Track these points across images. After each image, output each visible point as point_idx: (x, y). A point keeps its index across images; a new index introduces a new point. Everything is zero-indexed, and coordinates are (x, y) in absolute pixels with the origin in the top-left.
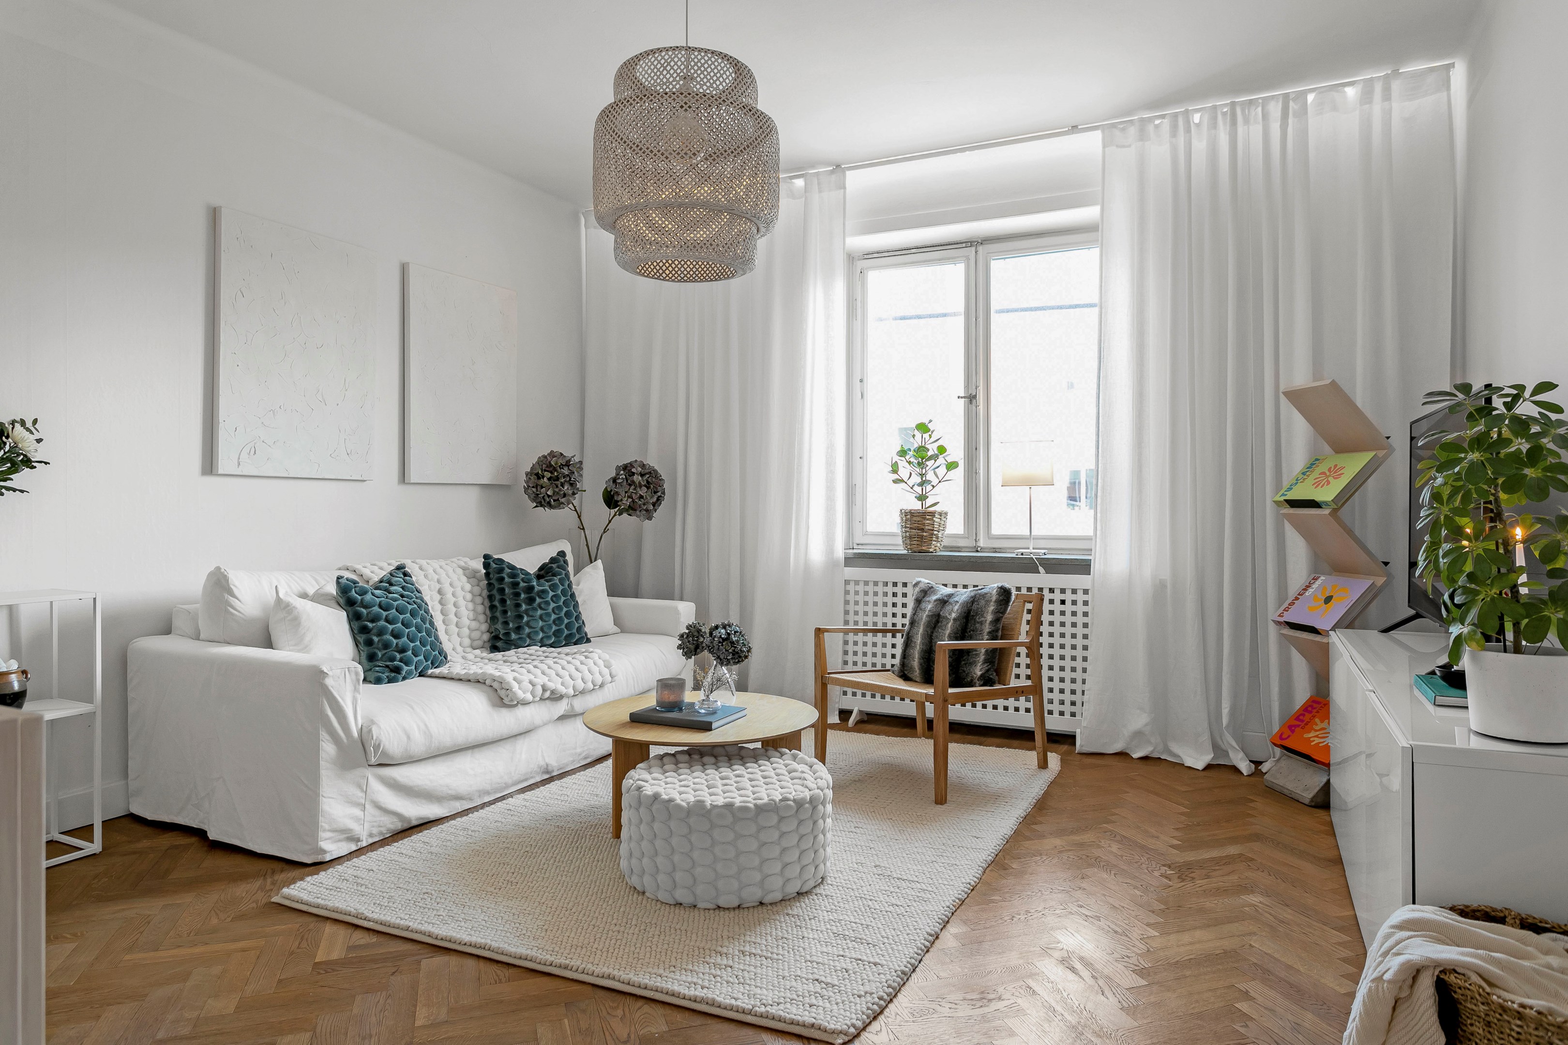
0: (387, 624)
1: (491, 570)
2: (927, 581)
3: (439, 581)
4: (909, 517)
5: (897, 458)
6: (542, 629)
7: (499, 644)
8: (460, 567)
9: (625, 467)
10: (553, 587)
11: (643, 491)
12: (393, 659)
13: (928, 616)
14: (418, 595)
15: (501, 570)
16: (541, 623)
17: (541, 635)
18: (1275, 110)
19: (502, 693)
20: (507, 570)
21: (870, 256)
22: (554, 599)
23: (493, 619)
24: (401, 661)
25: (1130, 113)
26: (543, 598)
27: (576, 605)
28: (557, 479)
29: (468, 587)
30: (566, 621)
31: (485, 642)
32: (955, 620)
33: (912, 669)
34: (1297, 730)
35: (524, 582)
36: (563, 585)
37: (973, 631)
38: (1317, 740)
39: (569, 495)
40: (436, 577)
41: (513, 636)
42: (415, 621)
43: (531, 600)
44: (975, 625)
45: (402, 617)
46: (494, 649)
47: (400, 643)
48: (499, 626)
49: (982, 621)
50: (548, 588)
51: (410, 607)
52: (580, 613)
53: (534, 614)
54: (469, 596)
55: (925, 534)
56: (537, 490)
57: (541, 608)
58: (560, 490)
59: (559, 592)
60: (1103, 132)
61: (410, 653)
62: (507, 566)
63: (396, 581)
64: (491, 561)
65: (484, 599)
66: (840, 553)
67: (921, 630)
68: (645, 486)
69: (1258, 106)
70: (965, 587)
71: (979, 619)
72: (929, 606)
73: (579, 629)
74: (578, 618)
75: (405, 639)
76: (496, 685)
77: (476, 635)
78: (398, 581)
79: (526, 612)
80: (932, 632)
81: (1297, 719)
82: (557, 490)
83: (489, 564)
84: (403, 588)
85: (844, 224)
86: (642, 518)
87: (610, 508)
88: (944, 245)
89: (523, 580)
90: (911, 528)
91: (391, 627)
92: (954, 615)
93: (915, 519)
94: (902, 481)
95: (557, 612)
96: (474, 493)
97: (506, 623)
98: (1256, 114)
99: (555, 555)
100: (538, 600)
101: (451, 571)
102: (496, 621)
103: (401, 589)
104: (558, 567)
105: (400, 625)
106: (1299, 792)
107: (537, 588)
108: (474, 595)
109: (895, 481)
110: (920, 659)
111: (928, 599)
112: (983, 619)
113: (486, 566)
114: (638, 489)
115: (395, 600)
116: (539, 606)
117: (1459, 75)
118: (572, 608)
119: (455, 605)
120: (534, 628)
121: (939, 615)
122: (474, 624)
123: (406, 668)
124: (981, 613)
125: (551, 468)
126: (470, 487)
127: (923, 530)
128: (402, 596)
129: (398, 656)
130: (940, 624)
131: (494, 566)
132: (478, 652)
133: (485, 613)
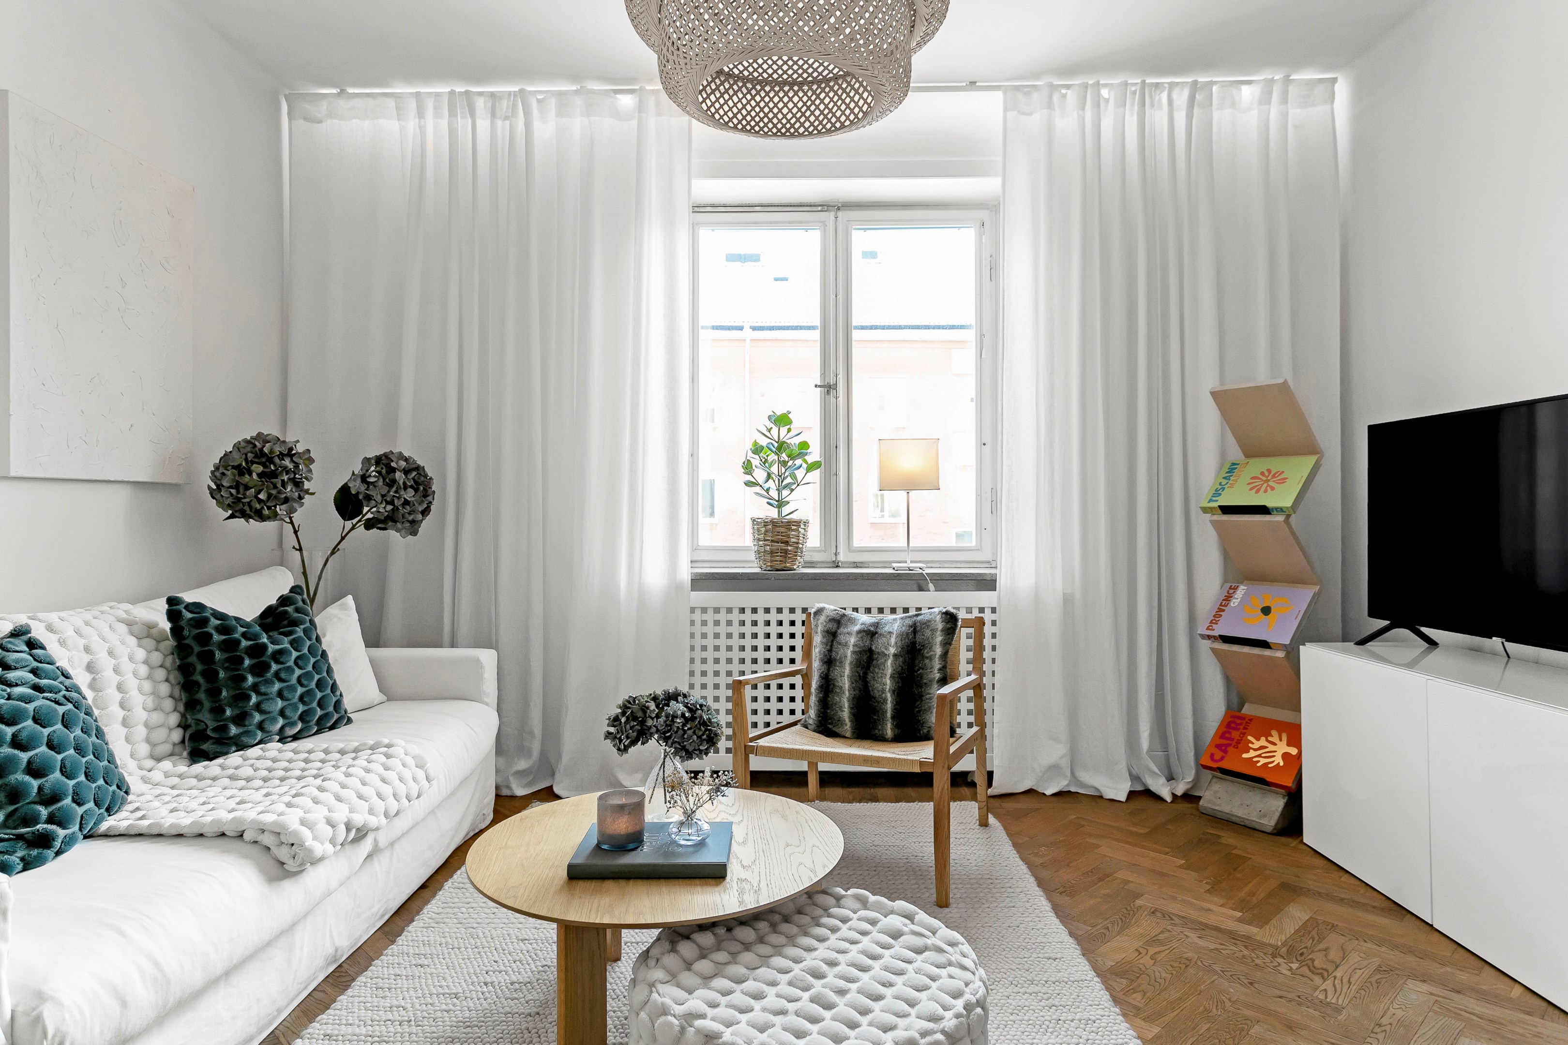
0: (16, 752)
1: (183, 623)
2: (832, 607)
3: (87, 650)
4: (770, 527)
5: (750, 454)
6: (282, 713)
7: (206, 747)
8: (120, 621)
9: (378, 460)
10: (296, 644)
11: (409, 495)
12: (32, 820)
13: (853, 652)
14: (67, 682)
15: (205, 622)
16: (280, 704)
17: (281, 722)
18: (1181, 97)
19: (283, 853)
20: (214, 622)
21: (702, 210)
22: (300, 663)
23: (191, 705)
24: (51, 820)
25: (1037, 75)
26: (282, 663)
27: (329, 671)
28: (274, 475)
29: (141, 654)
30: (319, 695)
31: (174, 745)
32: (895, 655)
33: (840, 721)
34: (1229, 749)
35: (247, 639)
36: (310, 639)
37: (923, 669)
38: (1263, 761)
39: (294, 500)
40: (81, 642)
41: (234, 730)
42: (72, 736)
43: (260, 669)
44: (923, 661)
45: (46, 731)
46: (197, 755)
47: (47, 785)
48: (206, 717)
49: (931, 655)
50: (288, 646)
51: (61, 710)
52: (335, 680)
53: (268, 690)
54: (143, 670)
55: (790, 548)
56: (238, 492)
57: (281, 680)
58: (280, 492)
59: (306, 651)
60: (1005, 93)
61: (68, 801)
62: (212, 615)
63: (17, 661)
64: (181, 607)
65: (169, 672)
66: (685, 574)
67: (847, 671)
68: (411, 487)
69: (1163, 91)
70: (893, 611)
71: (927, 653)
72: (850, 641)
73: (338, 705)
74: (334, 687)
75: (57, 774)
76: (267, 839)
77: (160, 734)
78: (22, 660)
79: (255, 688)
80: (866, 674)
81: (1222, 736)
82: (274, 492)
83: (179, 613)
84: (34, 672)
85: (689, 161)
86: (403, 532)
87: (344, 519)
88: (794, 206)
89: (244, 635)
90: (772, 541)
91: (24, 756)
92: (892, 650)
93: (778, 529)
94: (757, 484)
95: (305, 682)
96: (120, 497)
97: (218, 711)
98: (1160, 99)
99: (286, 591)
100: (274, 667)
101: (106, 630)
102: (198, 707)
103: (31, 676)
104: (297, 610)
105: (43, 749)
106: (1254, 819)
107: (271, 648)
108: (151, 668)
109: (748, 484)
110: (851, 708)
111: (846, 630)
112: (932, 653)
113: (173, 615)
114: (402, 492)
115: (28, 700)
116: (277, 675)
117: (1342, 90)
118: (325, 674)
119: (120, 688)
120: (269, 713)
121: (870, 651)
122: (156, 718)
123: (61, 833)
124: (927, 645)
125: (262, 457)
126: (115, 487)
127: (787, 543)
128: (37, 688)
129: (44, 812)
130: (875, 662)
131: (189, 615)
132: (167, 765)
133: (171, 696)
